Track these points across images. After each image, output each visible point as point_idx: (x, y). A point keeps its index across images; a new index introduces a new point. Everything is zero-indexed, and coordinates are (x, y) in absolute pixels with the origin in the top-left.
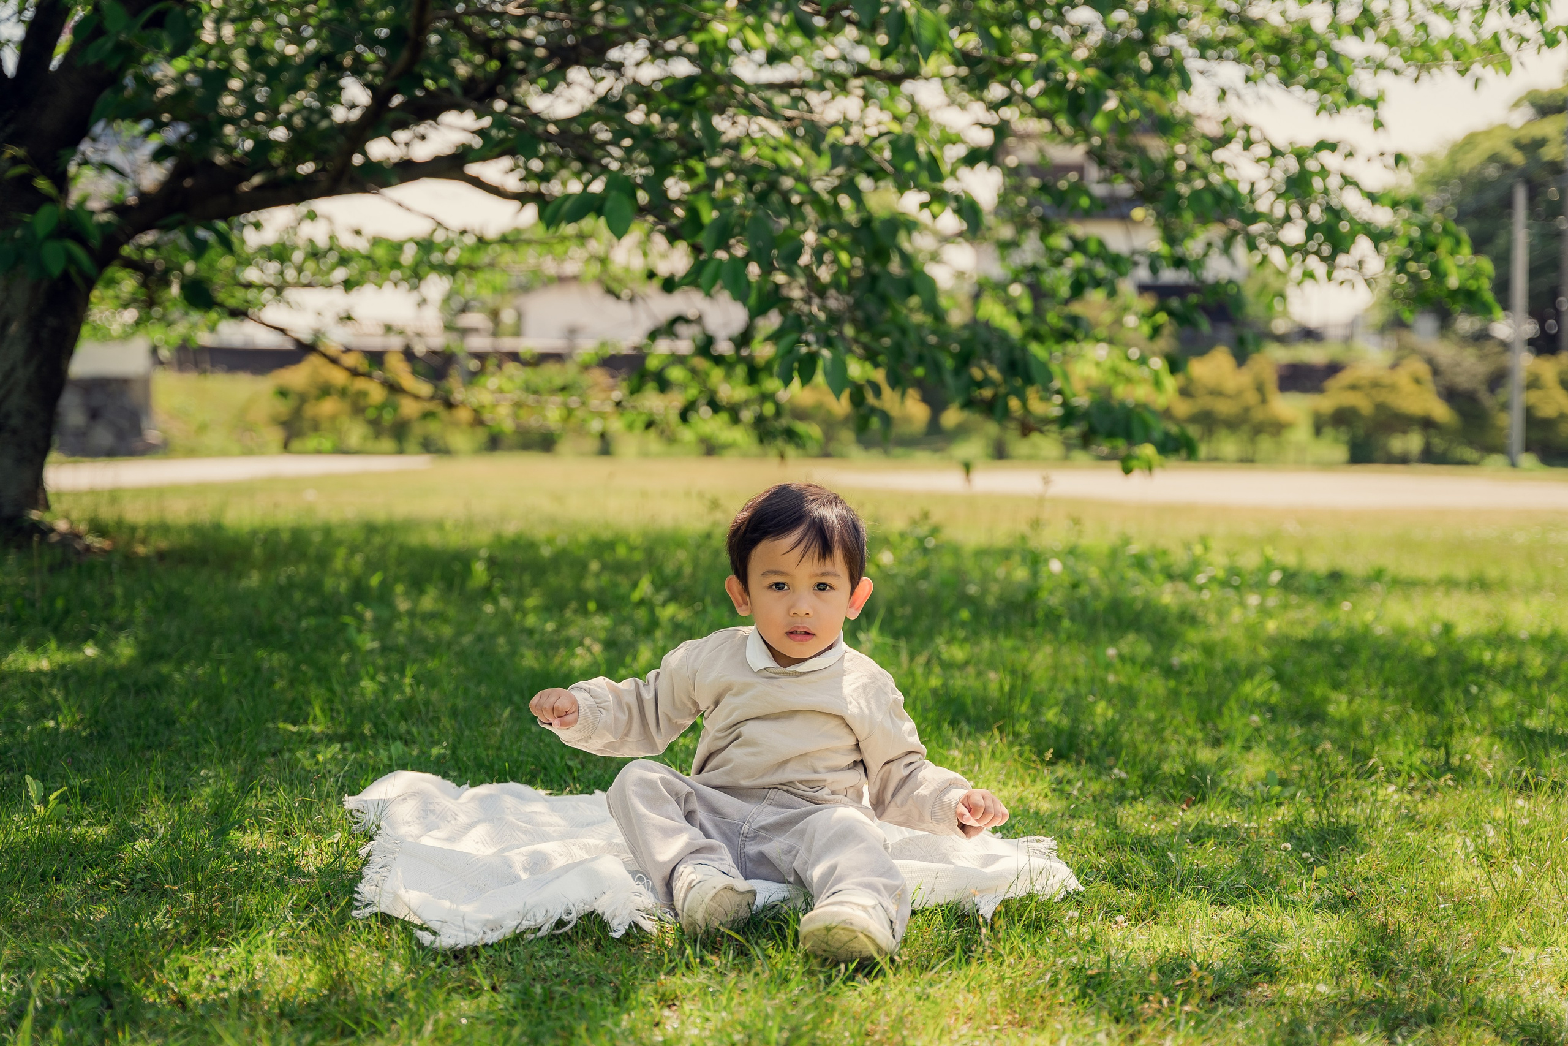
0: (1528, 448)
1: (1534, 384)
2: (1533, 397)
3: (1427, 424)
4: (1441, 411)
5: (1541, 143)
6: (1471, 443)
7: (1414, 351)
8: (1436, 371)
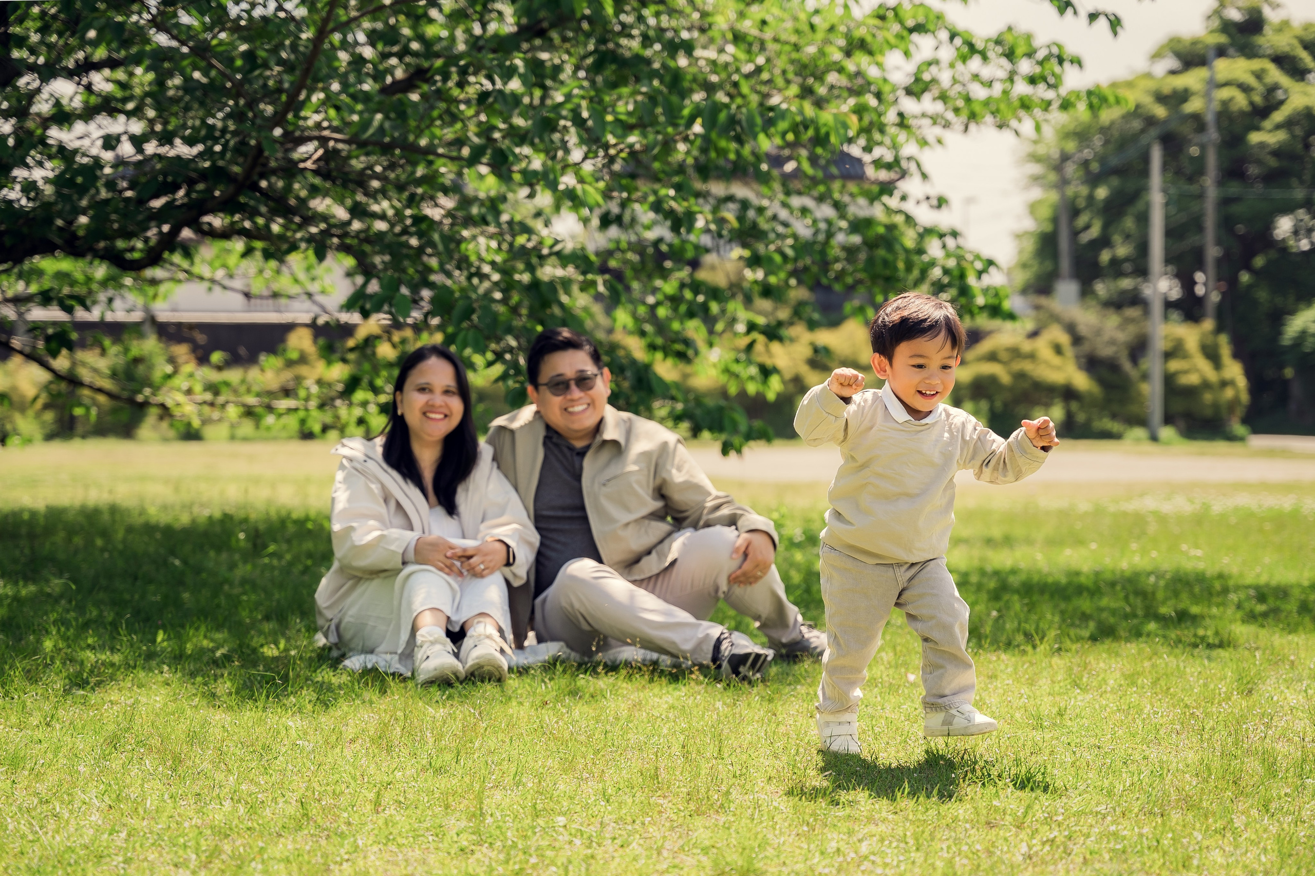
0: (1168, 420)
1: (1175, 351)
2: (1174, 365)
3: (1068, 393)
4: (1081, 381)
5: (1183, 96)
6: (1114, 416)
7: (1055, 318)
8: (1077, 340)
